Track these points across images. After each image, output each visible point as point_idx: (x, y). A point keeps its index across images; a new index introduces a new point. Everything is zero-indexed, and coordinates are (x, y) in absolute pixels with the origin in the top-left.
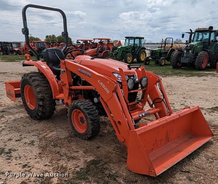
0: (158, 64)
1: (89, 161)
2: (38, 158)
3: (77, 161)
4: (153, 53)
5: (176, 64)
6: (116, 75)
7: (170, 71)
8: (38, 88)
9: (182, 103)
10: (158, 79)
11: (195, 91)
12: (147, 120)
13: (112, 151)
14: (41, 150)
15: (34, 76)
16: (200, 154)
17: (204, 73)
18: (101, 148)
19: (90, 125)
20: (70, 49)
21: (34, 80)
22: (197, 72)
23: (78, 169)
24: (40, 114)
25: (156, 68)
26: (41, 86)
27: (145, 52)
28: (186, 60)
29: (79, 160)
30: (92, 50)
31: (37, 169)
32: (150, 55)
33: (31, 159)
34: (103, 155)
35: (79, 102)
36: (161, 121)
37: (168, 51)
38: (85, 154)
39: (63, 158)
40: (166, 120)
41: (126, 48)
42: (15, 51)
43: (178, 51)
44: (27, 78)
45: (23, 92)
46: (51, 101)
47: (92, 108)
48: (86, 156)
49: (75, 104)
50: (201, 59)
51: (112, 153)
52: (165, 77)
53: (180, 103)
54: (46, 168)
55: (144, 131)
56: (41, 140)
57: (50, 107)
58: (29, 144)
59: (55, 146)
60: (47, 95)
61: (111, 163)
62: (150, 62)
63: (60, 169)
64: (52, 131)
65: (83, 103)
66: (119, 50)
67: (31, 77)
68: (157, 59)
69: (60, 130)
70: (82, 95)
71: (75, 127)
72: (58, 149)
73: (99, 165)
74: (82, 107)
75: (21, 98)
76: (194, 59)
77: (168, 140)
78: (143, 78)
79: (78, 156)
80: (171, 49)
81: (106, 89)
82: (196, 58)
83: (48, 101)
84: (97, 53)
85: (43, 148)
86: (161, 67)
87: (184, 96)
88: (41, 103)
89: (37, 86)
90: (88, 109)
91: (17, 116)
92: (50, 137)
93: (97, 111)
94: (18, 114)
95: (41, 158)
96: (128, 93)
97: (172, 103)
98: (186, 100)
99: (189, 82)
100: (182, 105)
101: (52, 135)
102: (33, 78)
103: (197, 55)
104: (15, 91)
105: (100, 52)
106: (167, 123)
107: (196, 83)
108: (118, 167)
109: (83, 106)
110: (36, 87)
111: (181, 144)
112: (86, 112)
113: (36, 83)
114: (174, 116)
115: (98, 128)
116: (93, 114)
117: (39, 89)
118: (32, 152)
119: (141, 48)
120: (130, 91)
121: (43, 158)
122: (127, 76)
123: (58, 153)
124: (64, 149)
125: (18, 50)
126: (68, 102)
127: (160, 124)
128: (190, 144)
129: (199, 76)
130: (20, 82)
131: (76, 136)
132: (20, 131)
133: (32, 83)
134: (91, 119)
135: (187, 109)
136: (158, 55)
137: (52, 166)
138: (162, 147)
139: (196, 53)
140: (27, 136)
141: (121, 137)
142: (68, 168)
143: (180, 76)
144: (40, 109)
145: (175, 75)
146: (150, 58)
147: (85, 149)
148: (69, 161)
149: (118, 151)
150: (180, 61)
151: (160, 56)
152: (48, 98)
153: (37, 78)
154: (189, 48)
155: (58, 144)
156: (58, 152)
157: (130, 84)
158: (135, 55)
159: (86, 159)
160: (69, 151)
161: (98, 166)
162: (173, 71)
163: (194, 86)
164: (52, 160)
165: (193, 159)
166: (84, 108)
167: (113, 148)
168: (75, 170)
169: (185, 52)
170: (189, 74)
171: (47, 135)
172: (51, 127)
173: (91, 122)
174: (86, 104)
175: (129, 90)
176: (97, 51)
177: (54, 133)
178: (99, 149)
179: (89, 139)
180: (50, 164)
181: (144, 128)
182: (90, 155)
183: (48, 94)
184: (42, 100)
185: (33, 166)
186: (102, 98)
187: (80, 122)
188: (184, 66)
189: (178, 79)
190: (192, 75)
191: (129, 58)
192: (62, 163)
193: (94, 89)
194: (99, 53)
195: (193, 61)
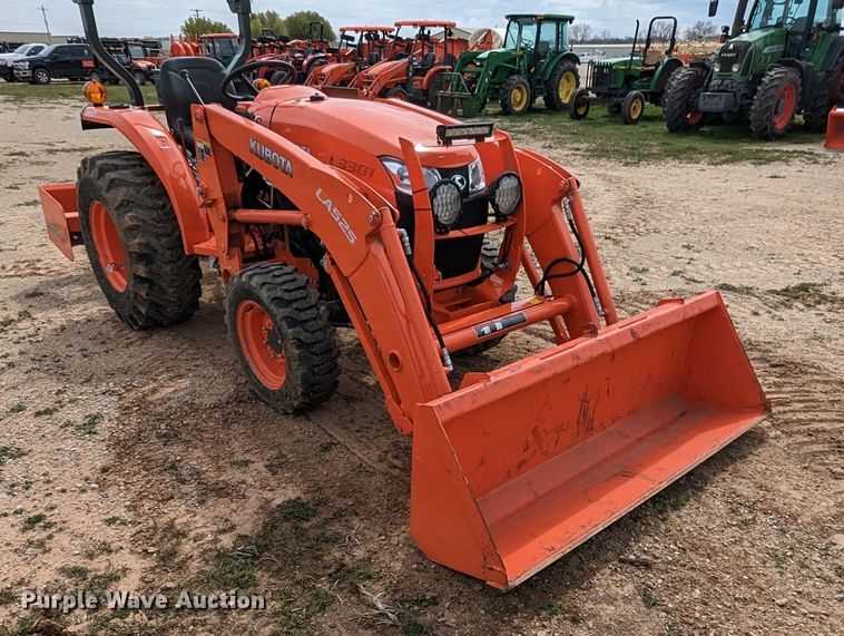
0: (619, 115)
1: (279, 506)
2: (93, 489)
3: (233, 506)
4: (601, 73)
5: (680, 116)
6: (394, 167)
7: (655, 143)
8: (128, 212)
9: (678, 269)
10: (564, 181)
11: (732, 220)
12: (535, 334)
13: (375, 465)
14: (112, 456)
15: (116, 168)
16: (706, 484)
17: (777, 151)
18: (334, 452)
19: (295, 364)
20: (318, 63)
21: (113, 184)
22: (755, 147)
23: (227, 541)
24: (143, 310)
25: (609, 129)
26: (140, 206)
27: (575, 72)
28: (717, 100)
29: (243, 501)
30: (389, 64)
31: (75, 535)
32: (590, 84)
33: (64, 491)
34: (336, 478)
35: (255, 274)
36: (552, 362)
37: (657, 66)
38: (269, 475)
39: (184, 488)
40: (575, 356)
41: (510, 58)
42: (139, 70)
43: (691, 65)
44: (92, 176)
45: (89, 228)
46: (180, 263)
47: (305, 298)
48: (273, 484)
49: (244, 279)
50: (772, 96)
51: (373, 474)
52: (636, 164)
53: (668, 267)
54: (111, 533)
55: (474, 407)
56: (125, 410)
57: (176, 284)
58: (79, 428)
59: (169, 438)
60: (163, 240)
61: (357, 515)
62: (591, 107)
63: (161, 539)
64: (176, 376)
65: (268, 278)
66: (481, 66)
67: (102, 171)
68: (616, 96)
69: (208, 371)
70: (284, 240)
71: (251, 364)
72: (176, 450)
73: (314, 521)
74: (264, 294)
75: (83, 247)
76: (747, 98)
77: (587, 424)
78: (500, 179)
79: (243, 482)
80: (666, 59)
81: (344, 226)
82: (755, 92)
83: (167, 263)
84: (407, 75)
85: (123, 448)
86: (626, 127)
87: (692, 238)
88: (141, 271)
89: (124, 205)
90: (288, 303)
91: (75, 312)
92: (163, 401)
93: (323, 308)
94: (82, 307)
95: (102, 486)
96: (436, 241)
97: (640, 268)
98: (696, 255)
99: (717, 183)
100: (675, 274)
101: (174, 392)
102: (112, 175)
103: (760, 82)
104: (68, 220)
105: (417, 72)
106: (577, 366)
107: (744, 189)
108: (380, 535)
109: (269, 290)
110: (123, 209)
111: (639, 439)
112: (280, 312)
113: (120, 194)
114: (612, 336)
115: (330, 372)
116: (306, 321)
117: (131, 218)
118: (77, 459)
119: (561, 55)
120: (447, 232)
121: (111, 492)
122: (436, 171)
123: (170, 468)
124: (198, 453)
125: (150, 67)
126: (229, 268)
127: (547, 374)
128: (676, 443)
129: (760, 160)
130: (74, 190)
131: (258, 398)
132: (64, 375)
133: (108, 196)
134: (299, 340)
135: (671, 305)
136: (620, 82)
137: (134, 523)
138: (564, 453)
139: (755, 76)
140: (81, 394)
141: (404, 415)
142: (192, 534)
143: (691, 160)
144: (143, 293)
145: (670, 159)
146: (590, 93)
147: (274, 453)
148: (202, 502)
149: (396, 462)
150: (697, 107)
151: (625, 86)
152: (169, 253)
153: (126, 174)
154: (731, 55)
155: (182, 430)
156: (173, 467)
157: (446, 205)
158: (539, 81)
159: (269, 495)
160: (216, 459)
161: (306, 525)
162: (668, 141)
163: (734, 200)
164: (141, 497)
165: (675, 507)
166: (273, 299)
167: (378, 453)
168: (216, 541)
169: (717, 70)
170: (724, 154)
171: (154, 391)
172: (179, 357)
173: (297, 352)
174: (280, 280)
175: (440, 227)
176: (408, 68)
177: (184, 383)
178: (327, 456)
179: (301, 412)
180: (128, 516)
181: (474, 393)
182: (290, 481)
183: (168, 235)
184: (145, 257)
185: (64, 522)
186: (333, 263)
187: (269, 347)
188: (709, 124)
189: (679, 172)
190: (735, 158)
191: (516, 94)
192: (177, 512)
193: (303, 222)
194: (414, 75)
195: (741, 106)
